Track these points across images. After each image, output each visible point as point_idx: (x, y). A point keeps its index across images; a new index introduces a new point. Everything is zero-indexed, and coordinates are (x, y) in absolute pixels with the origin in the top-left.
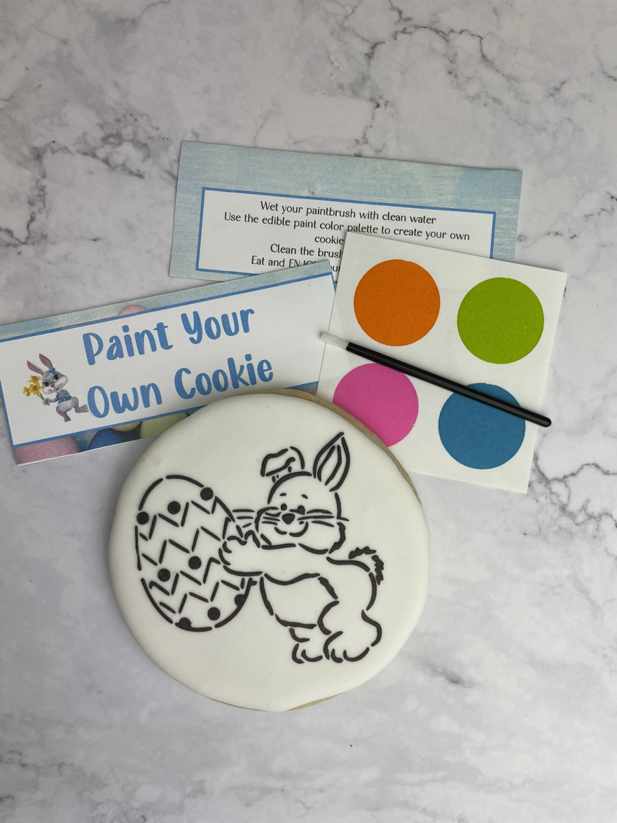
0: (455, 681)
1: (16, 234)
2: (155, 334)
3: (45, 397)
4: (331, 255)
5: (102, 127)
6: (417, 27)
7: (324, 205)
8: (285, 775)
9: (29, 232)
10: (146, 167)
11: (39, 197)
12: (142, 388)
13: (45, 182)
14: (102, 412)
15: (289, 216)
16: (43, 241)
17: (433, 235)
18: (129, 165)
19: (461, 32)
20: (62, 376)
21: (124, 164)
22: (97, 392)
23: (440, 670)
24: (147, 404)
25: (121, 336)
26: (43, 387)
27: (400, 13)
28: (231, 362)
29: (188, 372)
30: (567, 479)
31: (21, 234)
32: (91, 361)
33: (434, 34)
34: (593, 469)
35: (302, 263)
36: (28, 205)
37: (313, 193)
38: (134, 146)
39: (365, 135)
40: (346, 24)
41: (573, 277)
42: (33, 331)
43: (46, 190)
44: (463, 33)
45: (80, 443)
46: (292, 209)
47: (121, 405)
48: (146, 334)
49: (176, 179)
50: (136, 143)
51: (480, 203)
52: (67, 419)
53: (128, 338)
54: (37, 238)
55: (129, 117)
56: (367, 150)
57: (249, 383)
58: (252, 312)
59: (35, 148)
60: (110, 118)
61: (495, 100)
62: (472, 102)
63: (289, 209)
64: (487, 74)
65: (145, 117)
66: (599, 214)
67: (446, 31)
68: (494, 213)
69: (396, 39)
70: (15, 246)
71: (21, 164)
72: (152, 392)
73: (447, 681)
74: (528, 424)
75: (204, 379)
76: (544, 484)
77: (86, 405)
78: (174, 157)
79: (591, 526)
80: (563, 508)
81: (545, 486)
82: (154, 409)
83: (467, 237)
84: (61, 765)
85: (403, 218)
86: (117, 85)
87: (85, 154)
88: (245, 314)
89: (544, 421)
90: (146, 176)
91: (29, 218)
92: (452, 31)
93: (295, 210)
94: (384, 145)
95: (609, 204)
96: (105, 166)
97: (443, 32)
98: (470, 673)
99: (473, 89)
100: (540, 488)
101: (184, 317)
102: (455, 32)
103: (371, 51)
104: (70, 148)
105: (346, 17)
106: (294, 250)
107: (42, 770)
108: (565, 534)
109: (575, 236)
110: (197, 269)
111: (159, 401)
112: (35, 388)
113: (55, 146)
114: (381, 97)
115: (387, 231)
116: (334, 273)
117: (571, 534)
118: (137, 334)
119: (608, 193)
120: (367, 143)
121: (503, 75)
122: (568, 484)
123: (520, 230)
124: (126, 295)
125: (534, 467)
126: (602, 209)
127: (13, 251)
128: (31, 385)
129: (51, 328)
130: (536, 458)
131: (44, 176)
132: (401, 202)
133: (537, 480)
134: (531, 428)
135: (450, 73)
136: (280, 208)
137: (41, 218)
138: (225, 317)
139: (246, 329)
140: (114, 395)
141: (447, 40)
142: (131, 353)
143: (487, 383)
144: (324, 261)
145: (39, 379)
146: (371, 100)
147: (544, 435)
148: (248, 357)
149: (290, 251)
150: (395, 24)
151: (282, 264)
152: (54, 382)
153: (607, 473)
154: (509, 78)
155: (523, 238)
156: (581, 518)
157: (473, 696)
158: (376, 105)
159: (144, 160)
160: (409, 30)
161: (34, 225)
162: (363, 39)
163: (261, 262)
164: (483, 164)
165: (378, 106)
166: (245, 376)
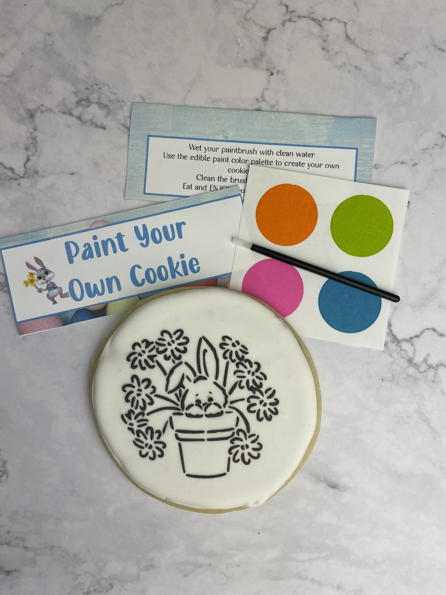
0: (334, 486)
1: (17, 171)
2: (116, 241)
3: (39, 287)
4: (240, 182)
5: (76, 94)
6: (299, 17)
7: (234, 146)
8: (211, 554)
9: (26, 169)
10: (107, 122)
11: (33, 144)
12: (107, 279)
13: (36, 134)
14: (79, 296)
15: (210, 154)
16: (36, 176)
17: (313, 165)
18: (95, 120)
19: (331, 20)
20: (50, 272)
21: (92, 120)
22: (75, 283)
23: (322, 478)
24: (111, 291)
25: (92, 243)
26: (37, 280)
27: (287, 7)
28: (170, 260)
29: (140, 267)
30: (413, 340)
31: (20, 171)
32: (71, 261)
33: (311, 22)
34: (431, 332)
35: (219, 188)
36: (25, 151)
37: (226, 137)
38: (99, 107)
39: (263, 95)
40: (248, 16)
41: (415, 193)
42: (30, 241)
43: (38, 139)
44: (333, 21)
45: (64, 319)
46: (212, 149)
47: (92, 291)
48: (109, 241)
49: (129, 129)
50: (100, 104)
51: (346, 142)
52: (55, 302)
53: (96, 244)
54: (31, 173)
55: (95, 86)
56: (264, 106)
57: (183, 274)
58: (184, 224)
59: (29, 110)
60: (82, 87)
61: (356, 68)
62: (339, 69)
63: (210, 149)
64: (350, 49)
65: (106, 86)
66: (433, 148)
67: (320, 19)
68: (357, 149)
69: (284, 26)
70: (16, 179)
71: (20, 121)
72: (114, 282)
73: (327, 486)
74: (384, 300)
75: (151, 272)
76: (396, 343)
77: (68, 293)
78: (128, 114)
79: (431, 374)
80: (410, 361)
81: (396, 345)
82: (116, 294)
83: (337, 166)
84: (52, 548)
85: (291, 154)
86: (86, 64)
87: (64, 113)
88: (179, 226)
89: (394, 298)
90: (108, 128)
91: (25, 160)
92: (324, 19)
93: (214, 150)
94: (277, 102)
95: (440, 141)
96: (78, 122)
97: (318, 20)
98: (344, 481)
99: (340, 60)
100: (392, 346)
101: (136, 228)
102: (327, 20)
103: (266, 35)
104: (53, 109)
105: (248, 11)
106: (213, 179)
107: (39, 551)
108: (412, 379)
109: (416, 164)
110: (145, 193)
111: (119, 289)
112: (32, 281)
113: (43, 108)
114: (274, 68)
115: (280, 163)
116: (242, 194)
117: (416, 379)
118: (103, 241)
119: (440, 132)
120: (264, 101)
121: (362, 50)
122: (413, 343)
123: (375, 161)
124: (94, 213)
125: (388, 331)
126: (435, 144)
127: (15, 183)
128: (29, 279)
129: (42, 238)
130: (390, 325)
131: (36, 130)
132: (289, 143)
133: (391, 341)
134: (386, 303)
135: (324, 49)
136: (203, 148)
137: (33, 159)
138: (165, 228)
139: (180, 236)
140: (88, 285)
141: (321, 26)
142: (99, 255)
143: (353, 271)
144: (234, 186)
145: (34, 274)
146: (267, 70)
147: (396, 308)
148: (182, 256)
149: (210, 179)
150: (284, 15)
151: (205, 188)
152: (45, 276)
153: (442, 335)
154: (366, 51)
155: (378, 167)
156: (423, 368)
157: (346, 497)
158: (270, 74)
159: (106, 116)
160: (293, 19)
161: (29, 165)
162: (261, 27)
163: (190, 187)
164: (348, 114)
165: (272, 74)
166: (180, 269)
